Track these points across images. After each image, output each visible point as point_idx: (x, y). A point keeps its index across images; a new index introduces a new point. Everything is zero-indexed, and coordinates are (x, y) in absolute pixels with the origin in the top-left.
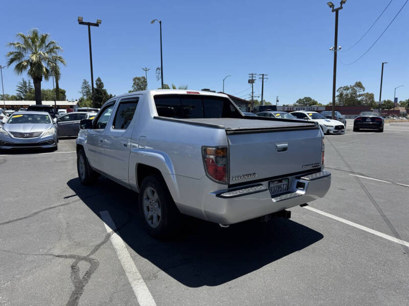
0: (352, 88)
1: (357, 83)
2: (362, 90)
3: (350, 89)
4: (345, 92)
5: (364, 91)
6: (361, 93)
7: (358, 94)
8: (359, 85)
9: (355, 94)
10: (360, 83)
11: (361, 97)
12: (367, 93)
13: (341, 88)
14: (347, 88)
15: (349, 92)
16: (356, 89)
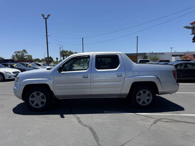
0: (22, 52)
1: (23, 50)
2: (26, 53)
3: (21, 53)
4: (18, 54)
5: (27, 54)
6: (26, 55)
7: (25, 55)
8: (24, 51)
9: (23, 55)
10: (25, 50)
11: (26, 57)
12: (29, 55)
13: (16, 52)
14: (19, 52)
15: (20, 54)
16: (23, 53)
